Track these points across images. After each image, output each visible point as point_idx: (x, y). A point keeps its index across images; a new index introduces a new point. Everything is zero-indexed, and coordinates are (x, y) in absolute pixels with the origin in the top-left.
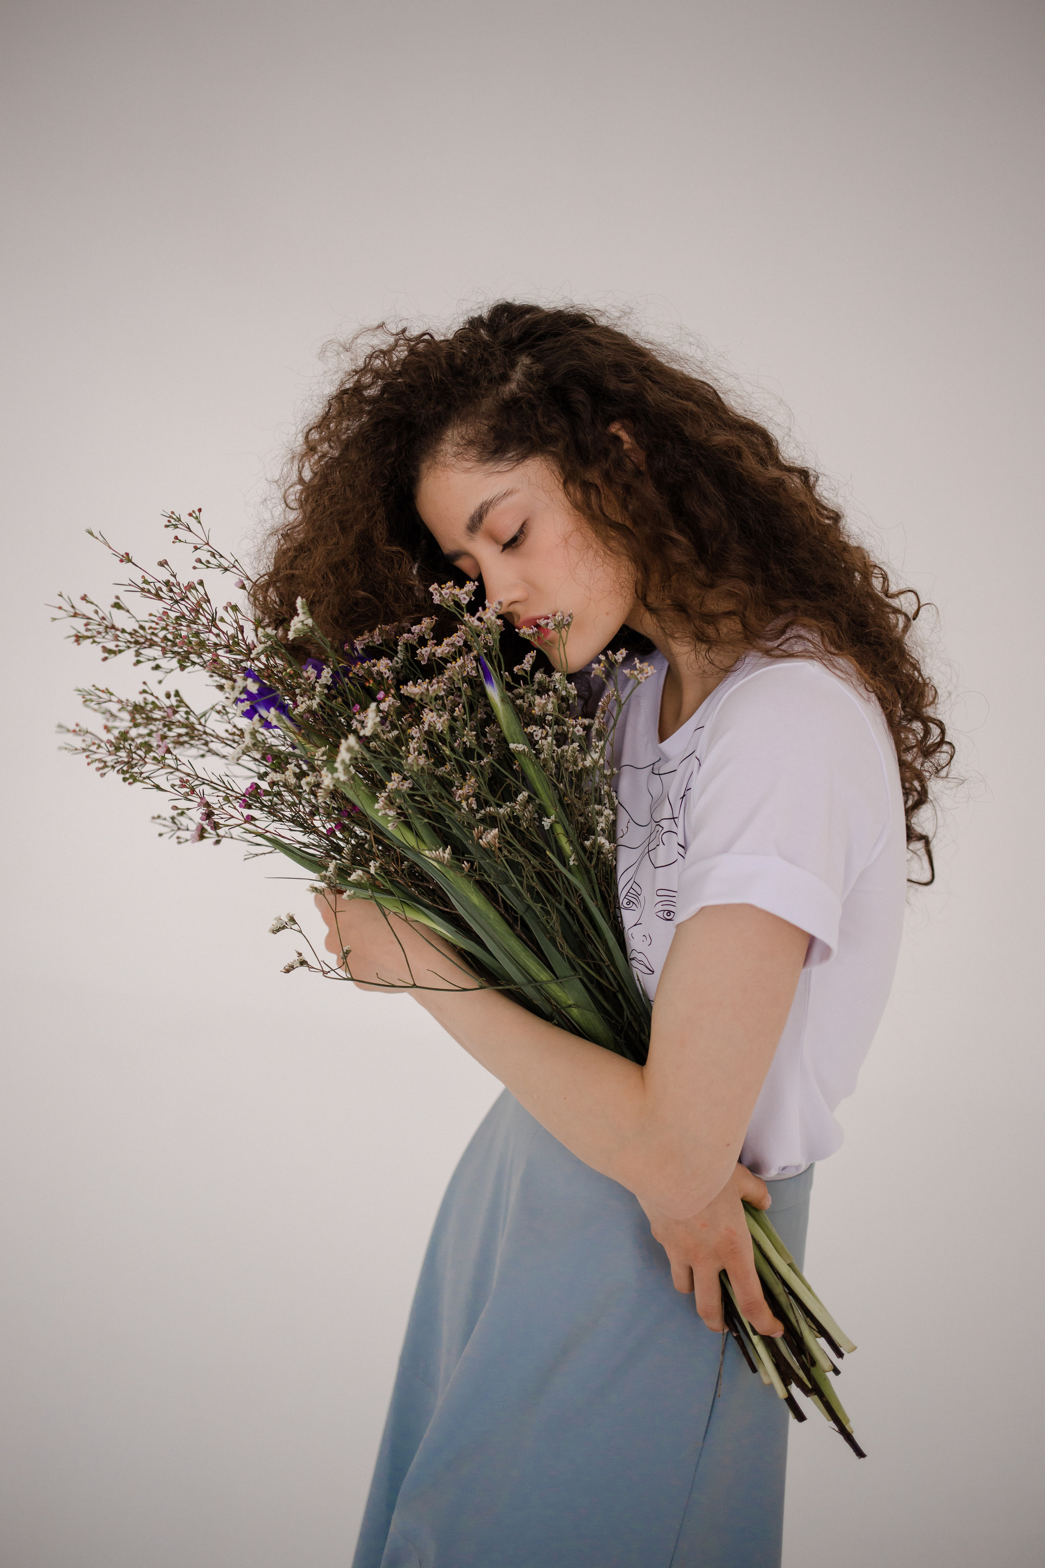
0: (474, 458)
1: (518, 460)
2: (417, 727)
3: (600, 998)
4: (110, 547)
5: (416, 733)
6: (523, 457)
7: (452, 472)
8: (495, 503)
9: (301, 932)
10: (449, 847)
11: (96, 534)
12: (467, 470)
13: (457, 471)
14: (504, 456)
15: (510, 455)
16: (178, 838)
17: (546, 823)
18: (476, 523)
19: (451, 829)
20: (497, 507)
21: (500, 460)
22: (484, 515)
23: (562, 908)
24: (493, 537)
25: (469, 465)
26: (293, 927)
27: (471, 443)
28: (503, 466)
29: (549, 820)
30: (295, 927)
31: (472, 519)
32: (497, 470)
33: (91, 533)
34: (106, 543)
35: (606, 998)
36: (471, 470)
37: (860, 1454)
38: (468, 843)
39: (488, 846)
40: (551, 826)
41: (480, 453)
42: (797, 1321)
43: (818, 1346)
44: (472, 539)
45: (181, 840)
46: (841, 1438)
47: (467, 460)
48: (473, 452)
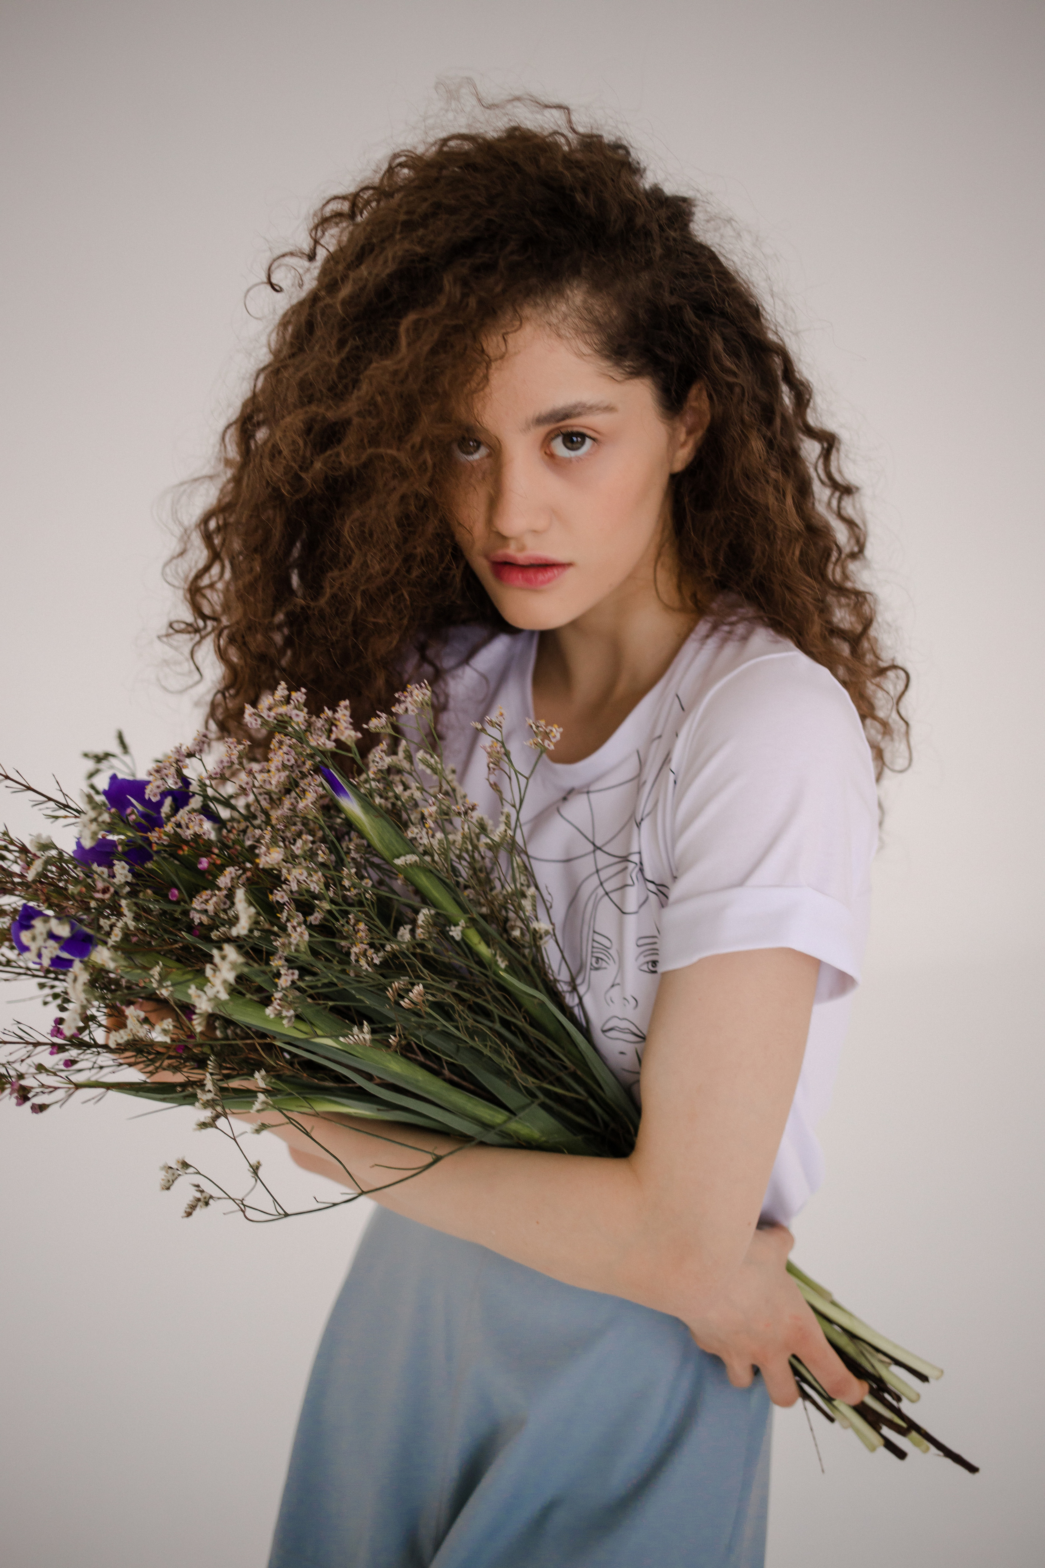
2: (279, 889)
3: (570, 1114)
5: (282, 897)
8: (592, 410)
9: (199, 1173)
10: (365, 1023)
17: (456, 932)
19: (364, 1002)
23: (498, 1026)
26: (188, 1171)
28: (616, 373)
29: (459, 928)
30: (191, 1170)
31: (554, 412)
32: (610, 373)
35: (578, 1113)
37: (973, 1469)
38: (386, 1010)
39: (413, 1005)
40: (463, 932)
42: (873, 1366)
43: (895, 1376)
46: (949, 1462)
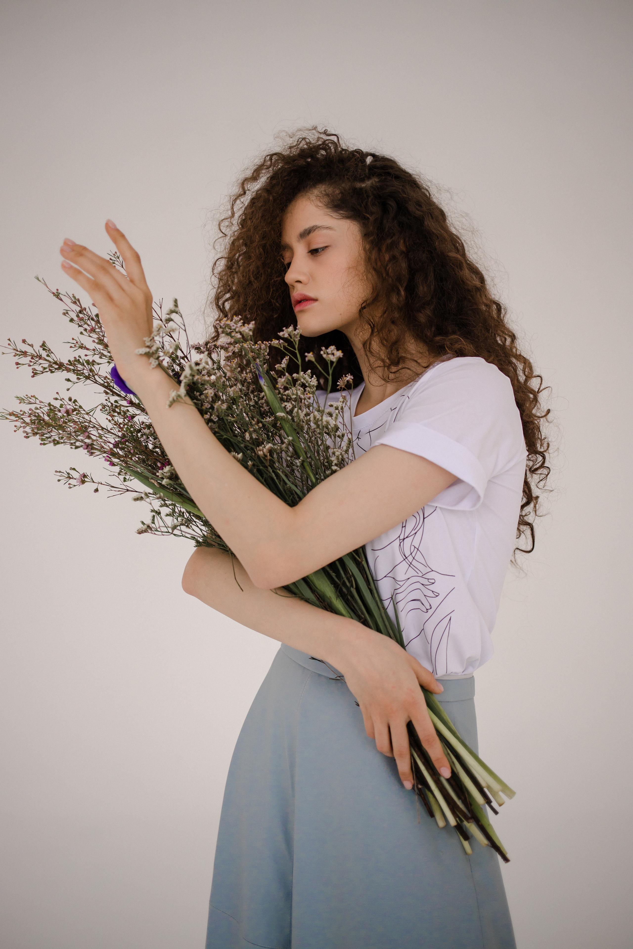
0: (324, 203)
1: (344, 217)
4: (47, 287)
6: (346, 217)
7: (310, 203)
8: (321, 228)
11: (40, 279)
12: (317, 206)
13: (313, 204)
14: (339, 210)
15: (341, 212)
16: (69, 484)
18: (306, 234)
20: (320, 231)
21: (336, 211)
22: (312, 232)
24: (309, 244)
25: (320, 204)
27: (327, 195)
28: (335, 215)
31: (305, 230)
32: (331, 215)
33: (38, 279)
34: (46, 285)
36: (319, 207)
37: (506, 859)
41: (329, 202)
44: (299, 241)
45: (71, 486)
47: (320, 201)
48: (326, 199)
